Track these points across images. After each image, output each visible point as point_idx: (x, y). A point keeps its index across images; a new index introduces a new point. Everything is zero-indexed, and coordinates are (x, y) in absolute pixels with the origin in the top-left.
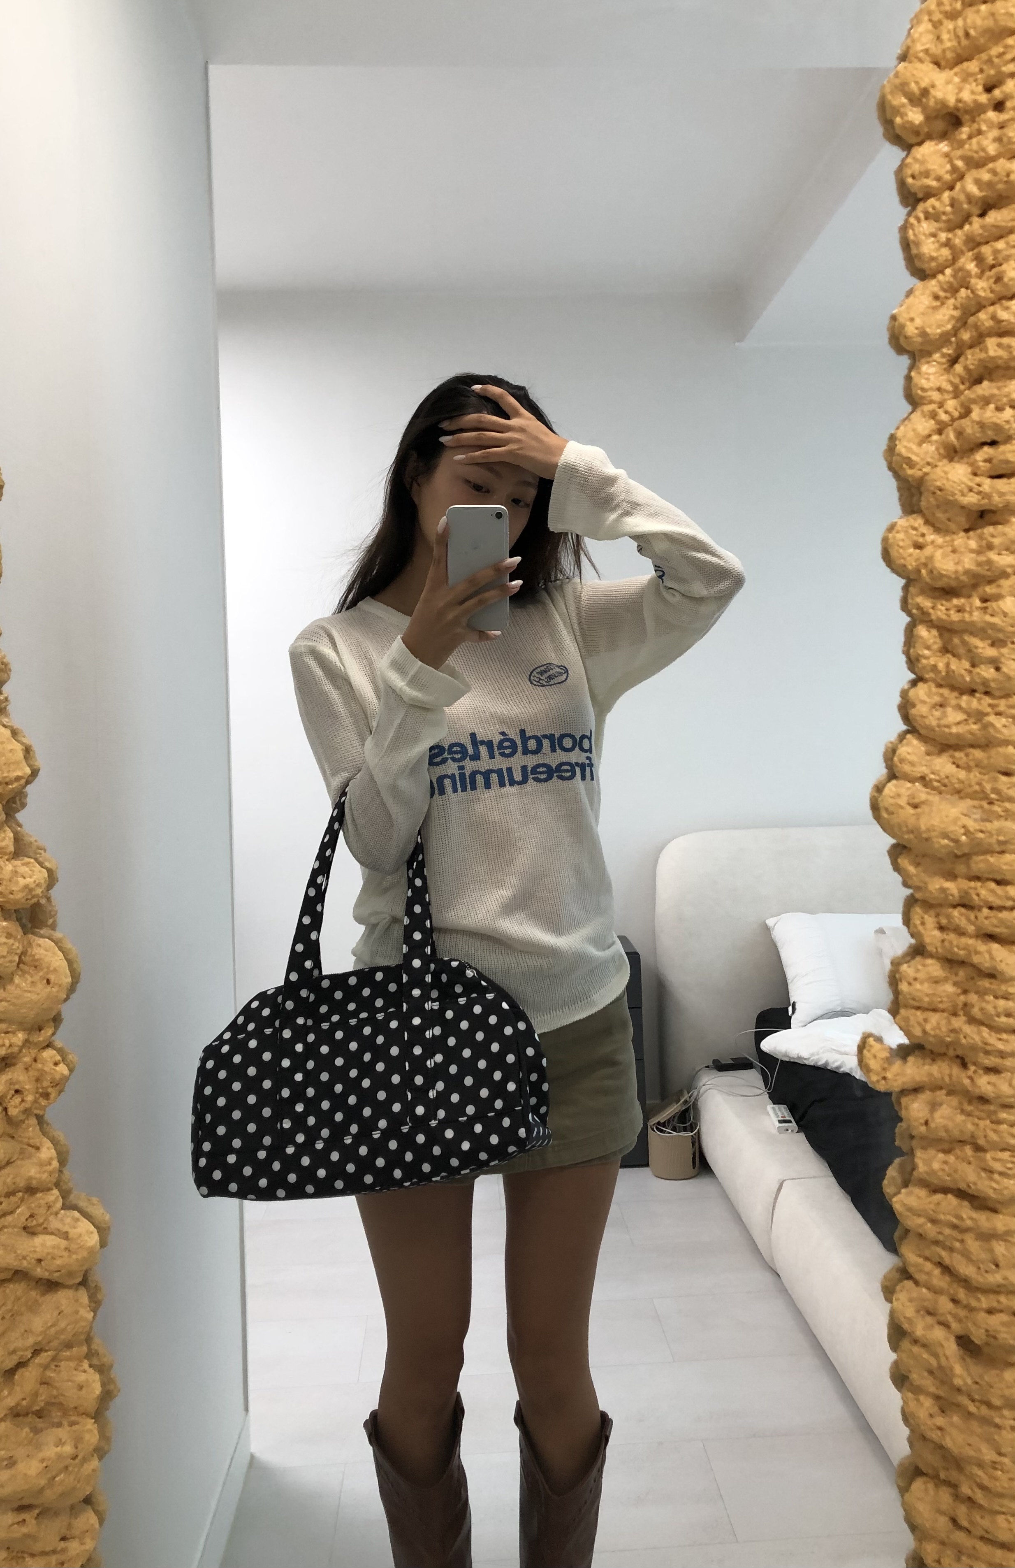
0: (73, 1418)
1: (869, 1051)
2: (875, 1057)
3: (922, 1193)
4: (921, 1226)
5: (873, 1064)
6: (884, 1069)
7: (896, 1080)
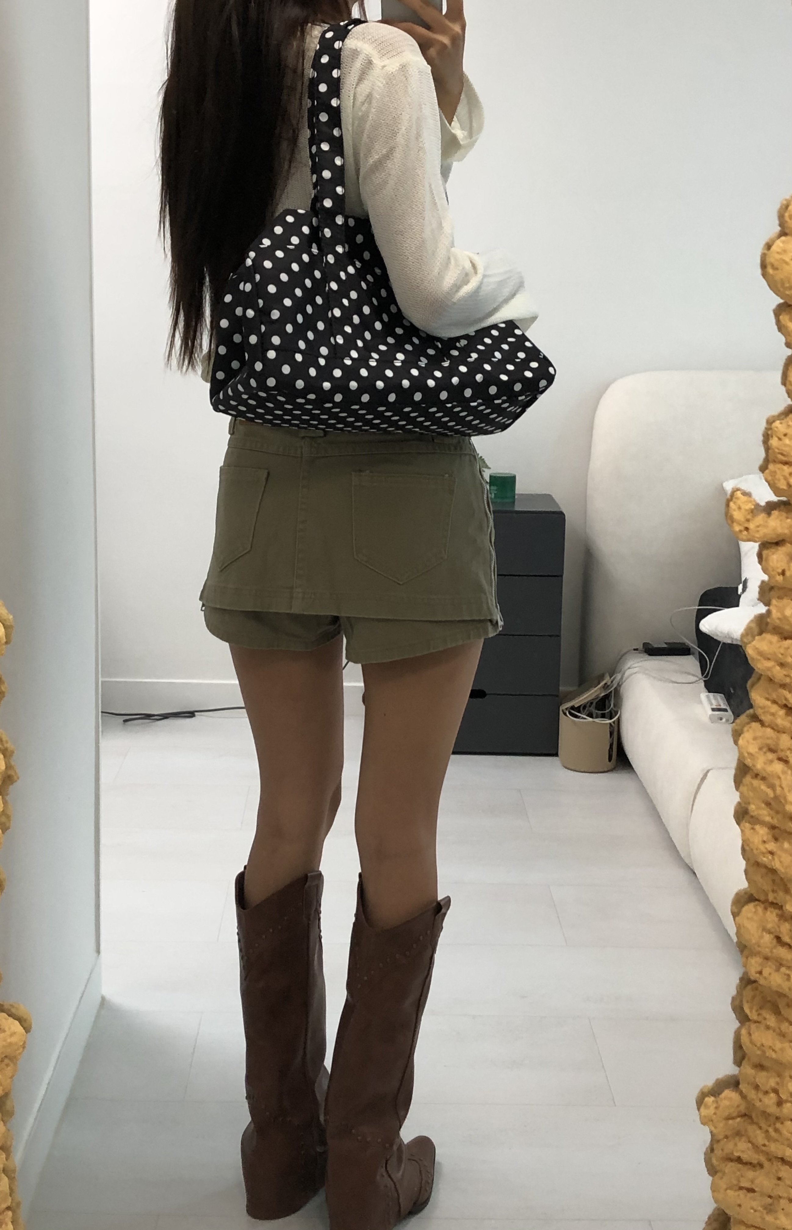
1: (735, 503)
2: (740, 508)
3: (775, 639)
4: (769, 669)
5: (737, 515)
6: (748, 520)
7: (758, 531)
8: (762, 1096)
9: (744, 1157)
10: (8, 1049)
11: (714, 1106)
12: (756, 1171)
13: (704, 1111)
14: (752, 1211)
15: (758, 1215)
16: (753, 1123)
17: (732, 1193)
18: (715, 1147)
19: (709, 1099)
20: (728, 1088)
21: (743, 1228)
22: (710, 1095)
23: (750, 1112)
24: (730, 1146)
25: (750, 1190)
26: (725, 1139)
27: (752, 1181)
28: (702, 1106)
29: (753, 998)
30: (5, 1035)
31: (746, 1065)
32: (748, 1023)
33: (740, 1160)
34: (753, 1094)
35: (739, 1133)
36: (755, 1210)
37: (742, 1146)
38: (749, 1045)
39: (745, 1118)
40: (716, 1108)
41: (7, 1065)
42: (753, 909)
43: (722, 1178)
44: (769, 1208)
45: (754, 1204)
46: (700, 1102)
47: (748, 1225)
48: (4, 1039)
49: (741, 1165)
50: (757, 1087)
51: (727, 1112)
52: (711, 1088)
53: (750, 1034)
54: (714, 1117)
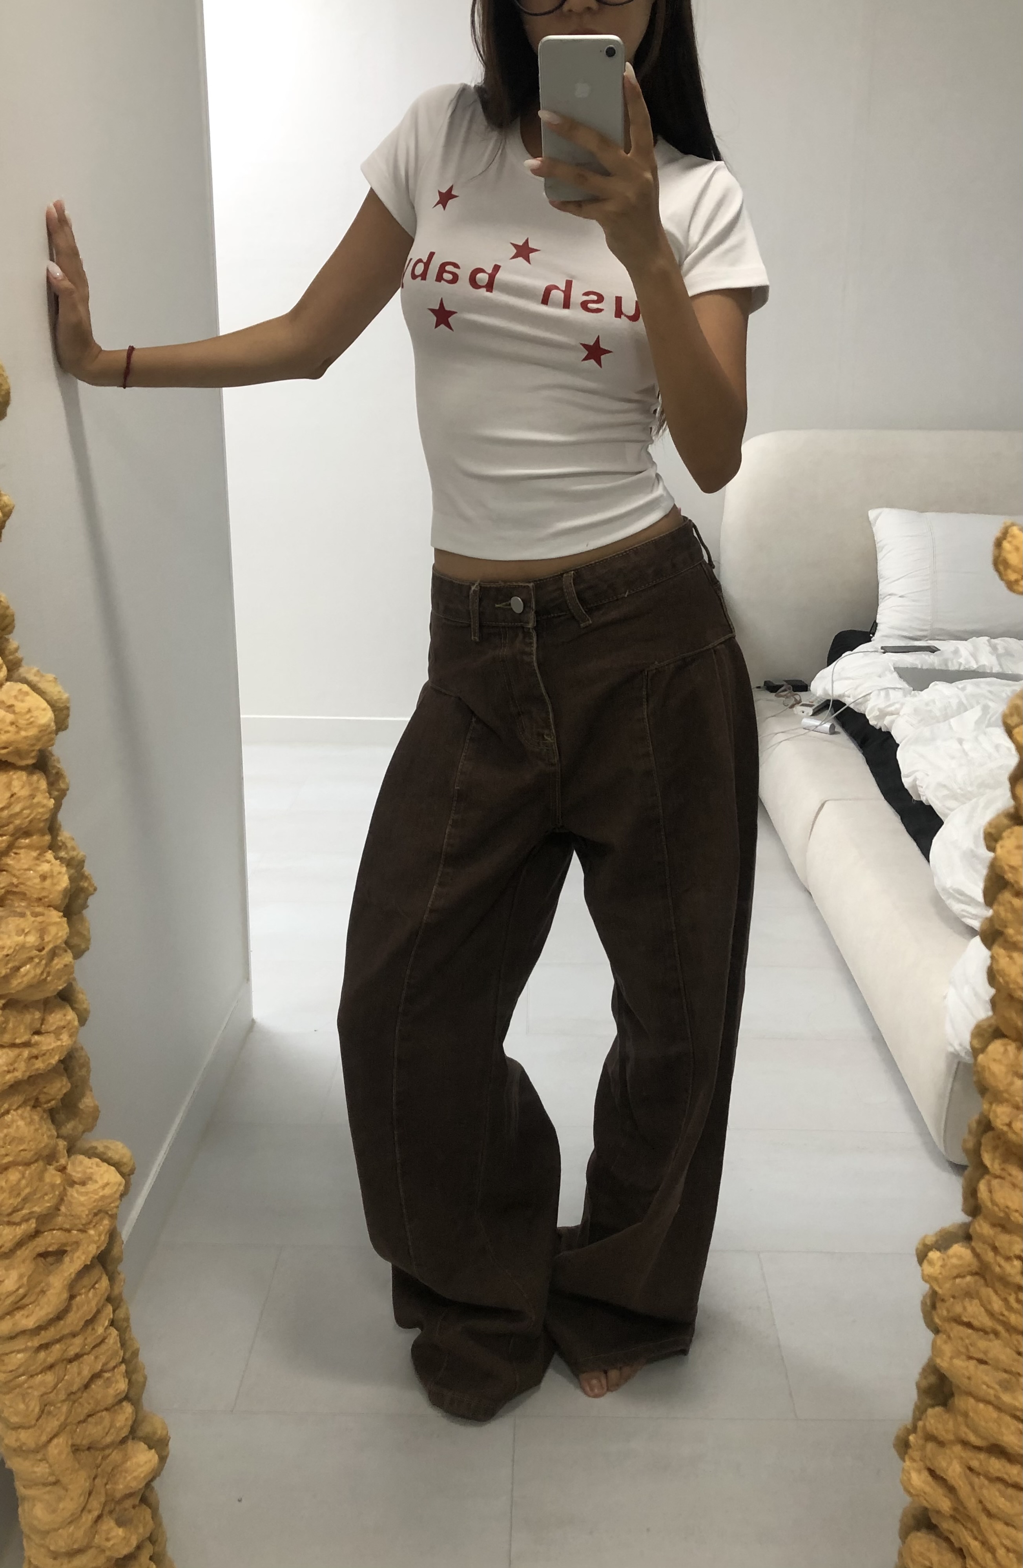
0: (38, 910)
8: (1002, 1262)
9: (975, 1323)
10: (100, 1203)
11: (940, 1263)
12: (990, 1340)
13: (928, 1269)
14: (984, 1387)
15: (992, 1392)
16: (987, 1285)
17: (959, 1363)
18: (938, 1305)
19: (934, 1255)
20: (957, 1242)
21: (972, 1401)
22: (934, 1249)
23: (983, 1272)
24: (958, 1309)
25: (982, 1362)
26: (952, 1300)
27: (985, 1353)
28: (925, 1262)
29: (995, 1148)
30: (96, 1186)
31: (981, 1222)
32: (987, 1177)
33: (969, 1325)
34: (989, 1256)
35: (969, 1294)
36: (988, 1386)
37: (973, 1310)
38: (989, 1204)
39: (977, 1277)
40: (943, 1266)
41: (102, 1219)
42: (1002, 1049)
43: (946, 1342)
44: (1006, 1386)
45: (986, 1379)
46: (922, 1257)
47: (978, 1399)
48: (95, 1192)
49: (970, 1331)
50: (995, 1249)
51: (955, 1272)
52: (934, 1239)
53: (990, 1192)
54: (940, 1276)
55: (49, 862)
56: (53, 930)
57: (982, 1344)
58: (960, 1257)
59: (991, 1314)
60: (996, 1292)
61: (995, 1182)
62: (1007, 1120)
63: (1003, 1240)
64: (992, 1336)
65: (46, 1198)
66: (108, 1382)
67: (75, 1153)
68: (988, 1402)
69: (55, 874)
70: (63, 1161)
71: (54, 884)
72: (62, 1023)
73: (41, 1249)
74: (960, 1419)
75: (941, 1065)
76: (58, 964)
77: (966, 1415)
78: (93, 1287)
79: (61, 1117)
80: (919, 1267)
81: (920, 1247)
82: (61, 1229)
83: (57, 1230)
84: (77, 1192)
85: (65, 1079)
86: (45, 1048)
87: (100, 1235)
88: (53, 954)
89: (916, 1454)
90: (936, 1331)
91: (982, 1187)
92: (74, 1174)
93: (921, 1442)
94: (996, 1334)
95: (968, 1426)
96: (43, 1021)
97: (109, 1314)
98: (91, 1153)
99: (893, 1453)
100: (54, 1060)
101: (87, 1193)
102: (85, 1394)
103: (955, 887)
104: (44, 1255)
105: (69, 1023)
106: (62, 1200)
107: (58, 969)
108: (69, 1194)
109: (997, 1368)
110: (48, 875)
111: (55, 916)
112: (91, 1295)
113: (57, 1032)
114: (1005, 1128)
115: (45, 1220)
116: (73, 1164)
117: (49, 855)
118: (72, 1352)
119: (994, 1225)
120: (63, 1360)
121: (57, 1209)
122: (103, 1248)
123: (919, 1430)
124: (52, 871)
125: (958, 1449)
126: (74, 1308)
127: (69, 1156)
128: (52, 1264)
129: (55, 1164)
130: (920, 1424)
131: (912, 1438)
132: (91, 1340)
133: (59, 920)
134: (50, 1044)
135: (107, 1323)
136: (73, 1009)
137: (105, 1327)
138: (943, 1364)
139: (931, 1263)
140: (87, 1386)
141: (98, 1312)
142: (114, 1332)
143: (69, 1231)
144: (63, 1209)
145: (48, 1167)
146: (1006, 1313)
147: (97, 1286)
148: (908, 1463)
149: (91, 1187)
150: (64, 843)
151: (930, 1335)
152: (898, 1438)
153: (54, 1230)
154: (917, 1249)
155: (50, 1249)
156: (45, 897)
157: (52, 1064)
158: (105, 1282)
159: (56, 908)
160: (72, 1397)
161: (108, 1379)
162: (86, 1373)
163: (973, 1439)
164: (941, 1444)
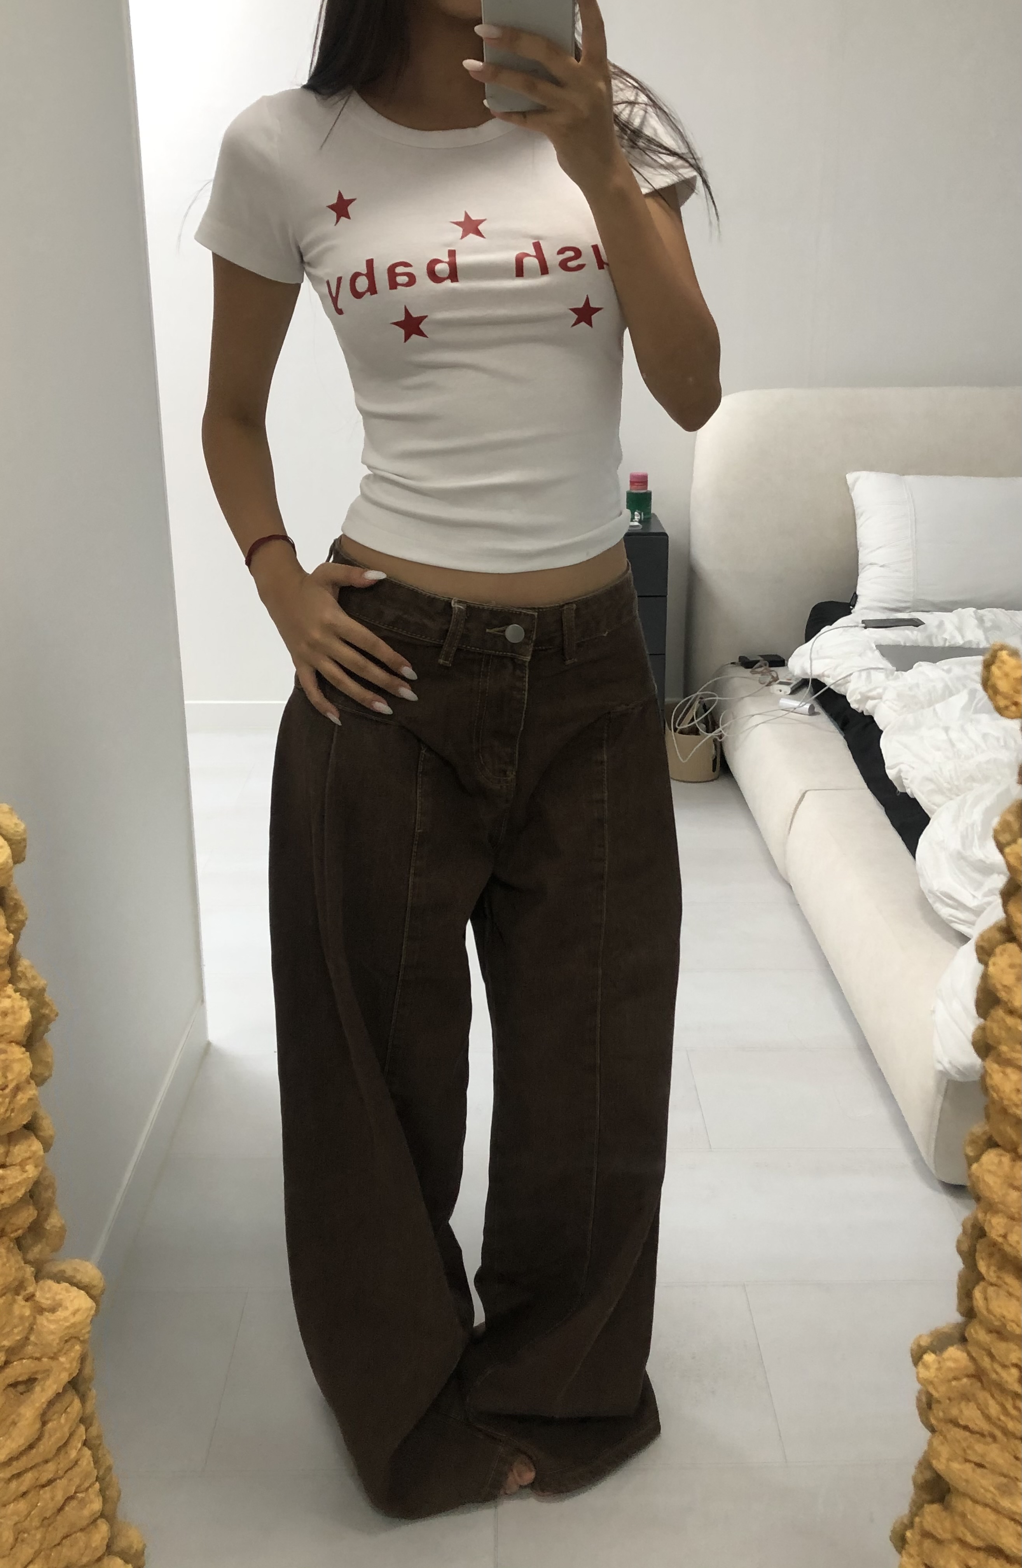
8: (999, 1369)
9: (971, 1426)
10: (72, 1331)
11: (936, 1366)
12: (987, 1444)
13: (924, 1373)
14: (982, 1491)
15: (989, 1496)
16: (983, 1388)
17: (955, 1466)
18: (934, 1406)
19: (929, 1358)
20: (952, 1345)
21: (969, 1503)
22: (929, 1352)
23: (979, 1375)
24: (954, 1412)
25: (980, 1465)
26: (948, 1401)
27: (983, 1456)
28: (920, 1363)
29: (991, 1255)
30: (67, 1313)
31: (977, 1327)
32: (982, 1284)
33: (966, 1428)
34: (986, 1362)
35: (966, 1397)
36: (987, 1490)
37: (970, 1414)
38: (985, 1312)
39: (974, 1380)
40: (939, 1369)
41: (73, 1346)
42: (996, 1160)
43: (942, 1444)
44: (1005, 1491)
45: (984, 1482)
46: (917, 1358)
47: (976, 1501)
48: (66, 1319)
49: (967, 1434)
50: (991, 1356)
51: (951, 1375)
52: (929, 1340)
53: (986, 1299)
54: (936, 1379)
55: (9, 997)
56: (16, 1067)
57: (979, 1448)
58: (955, 1360)
59: (988, 1418)
60: (993, 1396)
61: (991, 1290)
62: (1002, 1232)
63: (999, 1347)
64: (989, 1440)
65: (16, 1331)
66: (83, 1503)
67: (43, 1278)
68: (986, 1505)
69: (16, 1007)
70: (30, 1289)
71: (15, 1020)
72: (28, 1155)
73: (11, 1380)
74: (958, 1519)
75: (930, 1083)
76: (22, 1098)
77: (963, 1516)
78: (65, 1411)
79: (29, 1241)
80: (914, 1368)
81: (915, 1347)
82: (31, 1358)
83: (28, 1359)
84: (47, 1319)
85: (31, 1207)
86: (11, 1182)
87: (71, 1363)
88: (18, 1089)
89: (913, 1550)
90: (933, 1430)
91: (977, 1294)
92: (43, 1301)
93: (918, 1537)
94: (994, 1438)
95: (965, 1526)
96: (7, 1153)
97: (81, 1436)
98: (60, 1278)
99: (890, 1547)
100: (20, 1194)
101: (57, 1322)
102: (58, 1518)
103: (942, 890)
104: (14, 1385)
105: (35, 1153)
106: (32, 1329)
107: (23, 1104)
108: (38, 1322)
109: (993, 1472)
110: (10, 1011)
111: (18, 1052)
112: (63, 1421)
113: (22, 1165)
114: (1000, 1240)
115: (13, 1353)
116: (42, 1289)
117: (10, 989)
118: (45, 1477)
119: (990, 1331)
120: (37, 1486)
121: (27, 1338)
122: (75, 1375)
123: (916, 1525)
124: (13, 1007)
125: (956, 1547)
126: (46, 1436)
127: (37, 1282)
128: (22, 1394)
129: (23, 1293)
130: (917, 1519)
131: (908, 1534)
132: (64, 1464)
133: (22, 1056)
134: (16, 1178)
135: (80, 1445)
136: (38, 1137)
137: (78, 1449)
138: (940, 1465)
139: (927, 1367)
140: (61, 1509)
141: (71, 1435)
142: (87, 1452)
143: (39, 1359)
144: (32, 1338)
145: (16, 1297)
146: (1002, 1418)
147: (68, 1410)
148: (905, 1559)
149: (61, 1314)
150: (24, 974)
151: (926, 1434)
152: (893, 1531)
153: (24, 1359)
154: (912, 1350)
155: (20, 1379)
156: (7, 1034)
157: (18, 1197)
158: (77, 1403)
159: (18, 1043)
160: (46, 1522)
161: (83, 1499)
162: (60, 1497)
163: (970, 1539)
164: (939, 1542)
